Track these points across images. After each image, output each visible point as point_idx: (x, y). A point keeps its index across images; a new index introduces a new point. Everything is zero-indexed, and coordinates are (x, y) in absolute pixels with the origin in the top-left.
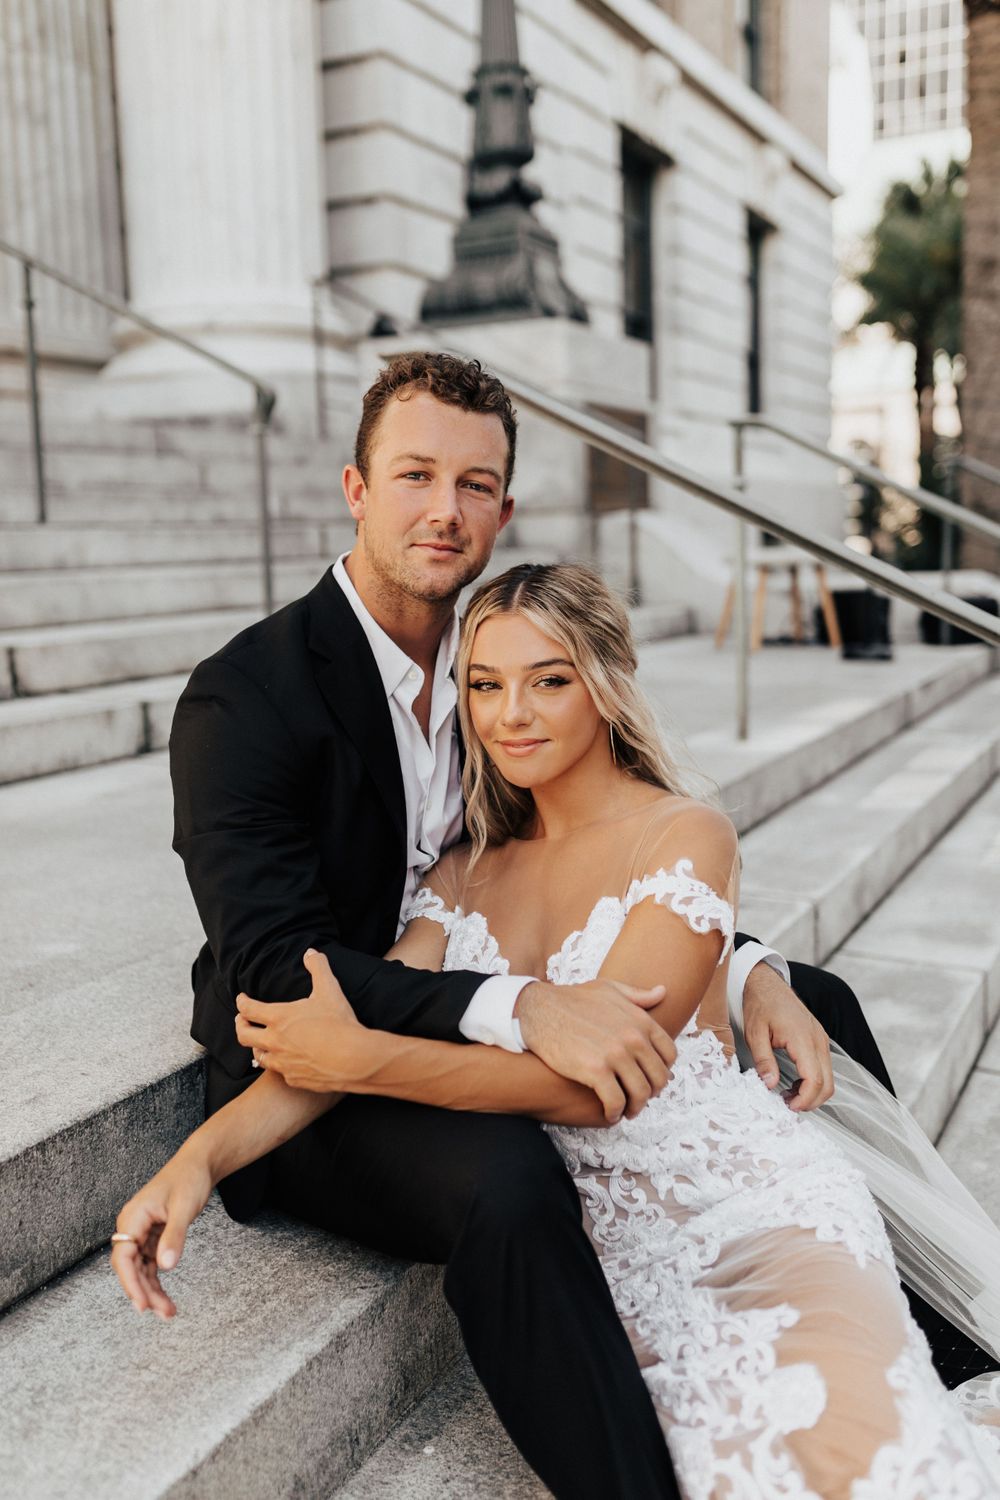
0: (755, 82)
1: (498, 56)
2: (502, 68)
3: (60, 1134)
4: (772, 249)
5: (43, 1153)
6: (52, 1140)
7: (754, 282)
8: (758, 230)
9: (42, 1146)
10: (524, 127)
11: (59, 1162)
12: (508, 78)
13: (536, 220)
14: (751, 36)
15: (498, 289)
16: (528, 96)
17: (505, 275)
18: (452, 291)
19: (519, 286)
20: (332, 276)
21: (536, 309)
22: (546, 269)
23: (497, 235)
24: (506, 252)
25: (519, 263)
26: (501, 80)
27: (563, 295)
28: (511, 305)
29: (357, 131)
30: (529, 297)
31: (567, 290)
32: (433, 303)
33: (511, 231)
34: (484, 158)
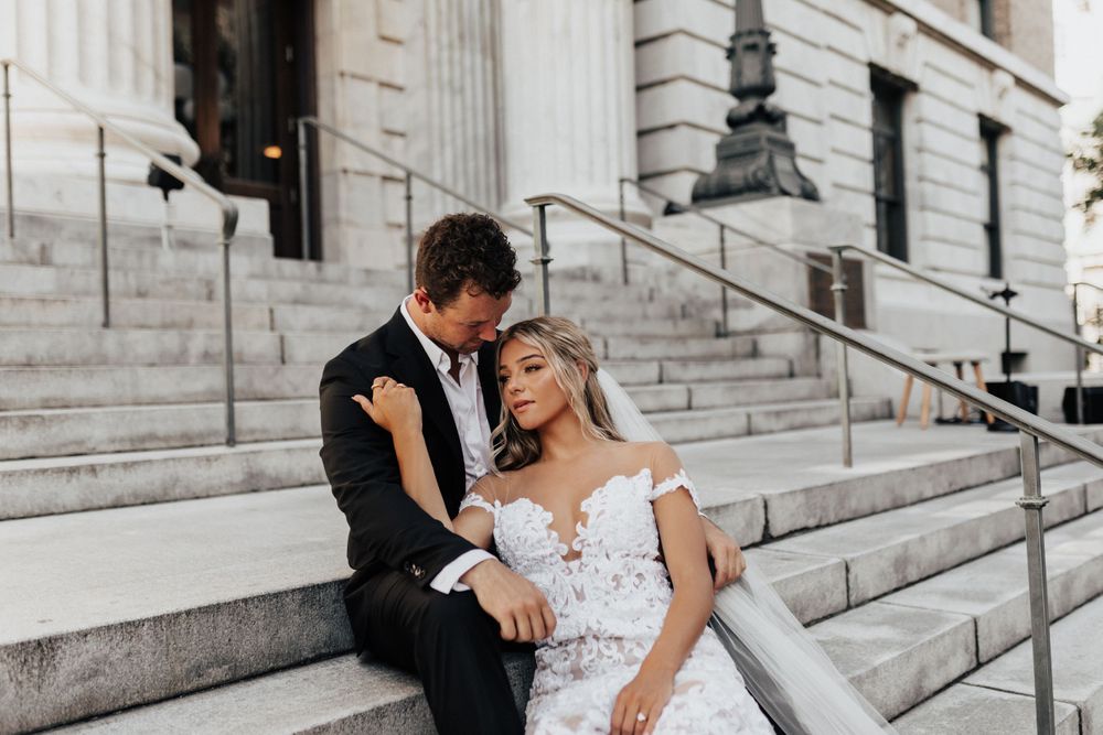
0: (986, 30)
1: (746, 27)
2: (750, 33)
3: (258, 597)
4: (1005, 146)
5: (246, 605)
6: (252, 599)
7: (991, 170)
8: (991, 132)
9: (245, 601)
10: (767, 70)
11: (255, 613)
12: (757, 39)
15: (746, 178)
16: (771, 49)
17: (752, 168)
18: (713, 181)
19: (760, 175)
20: (642, 178)
21: (775, 190)
22: (782, 164)
23: (746, 142)
24: (753, 153)
25: (763, 160)
26: (750, 40)
27: (799, 181)
28: (758, 188)
29: (663, 82)
30: (771, 182)
31: (803, 178)
32: (701, 191)
33: (757, 139)
34: (740, 93)
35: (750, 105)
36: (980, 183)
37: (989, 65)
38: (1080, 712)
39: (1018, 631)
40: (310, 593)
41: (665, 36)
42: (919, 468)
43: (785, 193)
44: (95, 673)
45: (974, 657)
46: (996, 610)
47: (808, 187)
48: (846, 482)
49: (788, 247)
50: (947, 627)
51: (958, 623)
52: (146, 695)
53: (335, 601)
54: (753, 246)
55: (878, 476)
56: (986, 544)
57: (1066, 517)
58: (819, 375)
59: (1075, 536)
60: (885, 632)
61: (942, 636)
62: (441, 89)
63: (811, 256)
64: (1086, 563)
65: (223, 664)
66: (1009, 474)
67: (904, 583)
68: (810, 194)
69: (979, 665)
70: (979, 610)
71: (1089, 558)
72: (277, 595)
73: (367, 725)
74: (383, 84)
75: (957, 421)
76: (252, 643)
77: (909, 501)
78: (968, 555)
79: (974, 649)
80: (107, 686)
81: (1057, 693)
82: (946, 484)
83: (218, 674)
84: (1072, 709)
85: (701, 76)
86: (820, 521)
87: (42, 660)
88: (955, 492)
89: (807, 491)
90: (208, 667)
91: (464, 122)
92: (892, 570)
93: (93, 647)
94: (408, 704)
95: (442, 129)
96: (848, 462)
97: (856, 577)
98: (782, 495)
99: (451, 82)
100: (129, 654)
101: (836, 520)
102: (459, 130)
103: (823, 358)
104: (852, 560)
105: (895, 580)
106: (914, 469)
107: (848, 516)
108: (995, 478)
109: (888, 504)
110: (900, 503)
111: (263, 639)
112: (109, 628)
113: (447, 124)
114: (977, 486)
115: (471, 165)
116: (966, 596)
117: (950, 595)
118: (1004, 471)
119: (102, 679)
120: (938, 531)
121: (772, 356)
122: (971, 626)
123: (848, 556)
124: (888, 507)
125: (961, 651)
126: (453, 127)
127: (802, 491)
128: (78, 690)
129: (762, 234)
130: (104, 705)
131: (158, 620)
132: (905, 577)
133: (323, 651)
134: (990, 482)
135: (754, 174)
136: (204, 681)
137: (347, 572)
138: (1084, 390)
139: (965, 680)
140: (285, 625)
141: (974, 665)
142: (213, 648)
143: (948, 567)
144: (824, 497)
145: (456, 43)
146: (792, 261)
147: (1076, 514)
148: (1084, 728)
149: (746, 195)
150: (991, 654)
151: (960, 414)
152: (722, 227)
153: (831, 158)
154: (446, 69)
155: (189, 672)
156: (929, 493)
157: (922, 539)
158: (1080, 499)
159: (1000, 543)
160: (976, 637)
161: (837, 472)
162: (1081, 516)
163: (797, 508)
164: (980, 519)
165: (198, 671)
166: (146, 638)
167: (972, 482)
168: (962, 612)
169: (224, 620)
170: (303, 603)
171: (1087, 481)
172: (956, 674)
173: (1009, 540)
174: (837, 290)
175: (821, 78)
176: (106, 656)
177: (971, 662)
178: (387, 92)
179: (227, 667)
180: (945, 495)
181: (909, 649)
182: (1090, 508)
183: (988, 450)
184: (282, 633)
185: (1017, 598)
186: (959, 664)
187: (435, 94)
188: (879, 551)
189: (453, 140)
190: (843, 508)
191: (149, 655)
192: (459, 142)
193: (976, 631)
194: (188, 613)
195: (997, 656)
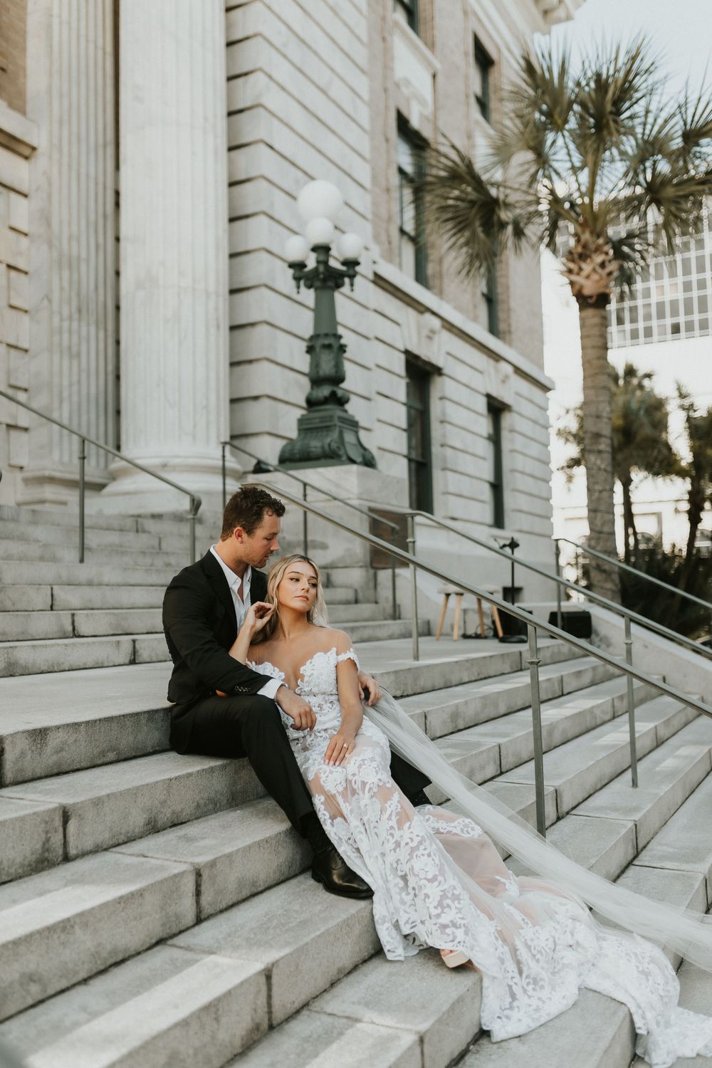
0: (493, 328)
1: (324, 330)
2: (326, 335)
4: (507, 420)
7: (496, 439)
8: (496, 409)
9: (123, 716)
10: (338, 365)
11: (128, 723)
12: (330, 340)
13: (346, 411)
14: (490, 299)
15: (323, 447)
16: (342, 349)
17: (328, 440)
18: (298, 446)
19: (334, 445)
20: (233, 437)
21: (344, 458)
22: (349, 437)
23: (323, 419)
24: (328, 428)
25: (335, 435)
26: (327, 342)
27: (362, 451)
28: (331, 456)
29: (250, 362)
30: (341, 452)
31: (365, 449)
32: (287, 455)
33: (331, 417)
34: (316, 381)
35: (325, 391)
36: (486, 449)
37: (496, 357)
38: (556, 791)
39: (523, 756)
40: (151, 714)
41: (252, 325)
42: (461, 661)
43: (352, 461)
44: (62, 750)
45: (499, 768)
46: (511, 741)
47: (368, 457)
48: (418, 668)
49: (355, 502)
50: (485, 748)
51: (490, 746)
52: (82, 764)
53: (163, 720)
54: (329, 500)
55: (436, 665)
56: (502, 710)
57: (550, 697)
58: (376, 602)
59: (555, 707)
60: (450, 751)
61: (482, 752)
62: (61, 352)
63: (371, 510)
64: (562, 720)
65: (114, 751)
66: (516, 669)
67: (456, 729)
68: (369, 462)
69: (502, 773)
70: (501, 741)
71: (564, 717)
72: (137, 714)
73: (207, 775)
74: (9, 346)
75: (477, 637)
76: (127, 741)
77: (454, 683)
78: (492, 716)
79: (499, 764)
80: (67, 757)
81: (545, 783)
82: (476, 674)
83: (111, 756)
84: (553, 789)
85: (280, 360)
86: (403, 693)
87: (41, 740)
88: (481, 679)
89: (396, 672)
90: (108, 752)
91: (79, 382)
92: (449, 720)
93: (61, 735)
94: (224, 767)
95: (61, 385)
96: (417, 658)
97: (430, 722)
98: (382, 674)
99: (70, 348)
100: (75, 741)
101: (412, 693)
102: (75, 388)
103: (379, 588)
104: (428, 712)
105: (451, 727)
106: (457, 662)
107: (419, 691)
108: (506, 672)
109: (442, 685)
110: (449, 684)
111: (131, 739)
112: (68, 725)
113: (66, 383)
114: (495, 676)
115: (84, 418)
116: (493, 735)
117: (485, 735)
118: (511, 667)
119: (64, 753)
120: (475, 699)
121: (342, 587)
122: (497, 749)
123: (426, 710)
124: (442, 687)
125: (492, 763)
126: (71, 385)
127: (393, 672)
128: (55, 758)
129: (334, 491)
130: (65, 768)
131: (87, 722)
132: (456, 726)
133: (157, 748)
134: (503, 674)
135: (329, 445)
136: (107, 759)
137: (168, 704)
138: (562, 613)
139: (495, 780)
140: (141, 732)
141: (499, 772)
142: (110, 741)
143: (481, 722)
144: (405, 677)
145: (76, 316)
146: (358, 513)
147: (556, 695)
148: (558, 801)
149: (323, 461)
150: (508, 767)
151: (479, 632)
152: (305, 485)
153: (377, 427)
154: (66, 336)
155: (100, 753)
156: (466, 679)
157: (466, 703)
158: (559, 686)
159: (510, 710)
160: (500, 756)
161: (411, 663)
162: (559, 697)
163: (391, 683)
164: (499, 693)
165: (103, 753)
166: (83, 733)
167: (492, 674)
168: (492, 742)
169: (114, 725)
170: (148, 720)
171: (563, 673)
172: (489, 776)
173: (515, 709)
174: (411, 542)
175: (371, 364)
176: (66, 741)
177: (497, 770)
178: (13, 352)
179: (115, 753)
180: (476, 681)
181: (465, 756)
182: (565, 692)
183: (502, 653)
184: (139, 736)
185: (521, 736)
186: (491, 770)
187: (56, 358)
188: (443, 707)
189: (70, 396)
190: (416, 685)
191: (84, 742)
192: (75, 398)
193: (500, 752)
194: (100, 720)
195: (512, 769)
